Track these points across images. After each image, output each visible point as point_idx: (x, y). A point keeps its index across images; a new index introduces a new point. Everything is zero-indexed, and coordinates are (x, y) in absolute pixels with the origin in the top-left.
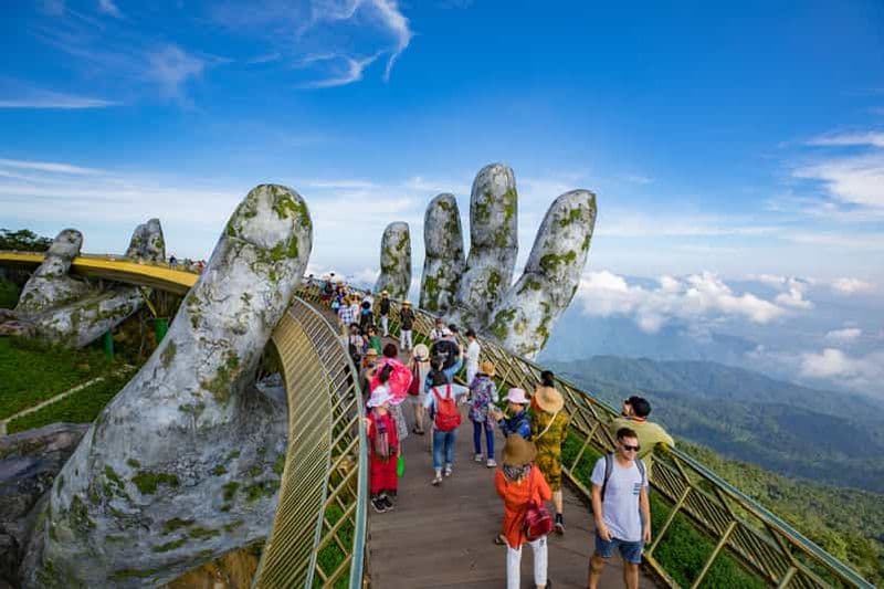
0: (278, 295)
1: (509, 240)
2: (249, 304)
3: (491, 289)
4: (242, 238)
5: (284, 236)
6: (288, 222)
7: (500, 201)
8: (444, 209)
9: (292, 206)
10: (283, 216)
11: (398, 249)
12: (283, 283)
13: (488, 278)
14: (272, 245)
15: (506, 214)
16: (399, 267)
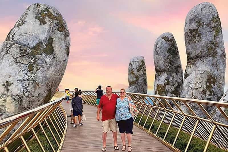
0: (35, 83)
1: (219, 51)
2: (8, 90)
3: (209, 87)
4: (14, 41)
5: (43, 37)
6: (47, 26)
7: (209, 25)
8: (166, 41)
9: (50, 15)
10: (43, 22)
11: (138, 71)
12: (39, 73)
13: (206, 79)
14: (33, 44)
15: (214, 33)
16: (140, 82)
